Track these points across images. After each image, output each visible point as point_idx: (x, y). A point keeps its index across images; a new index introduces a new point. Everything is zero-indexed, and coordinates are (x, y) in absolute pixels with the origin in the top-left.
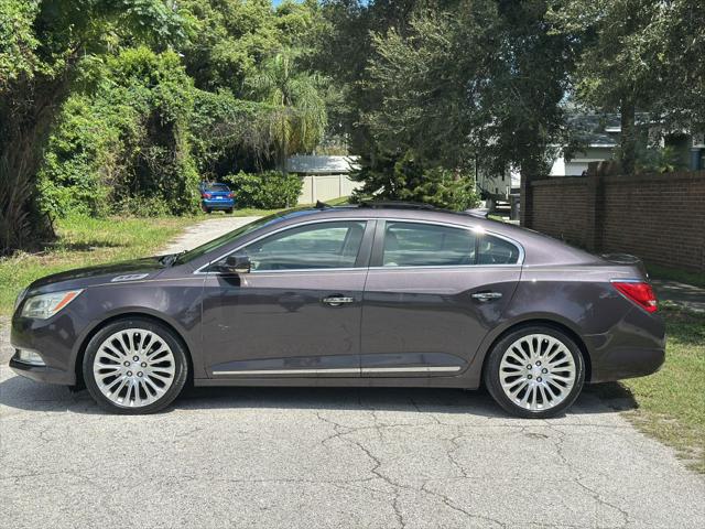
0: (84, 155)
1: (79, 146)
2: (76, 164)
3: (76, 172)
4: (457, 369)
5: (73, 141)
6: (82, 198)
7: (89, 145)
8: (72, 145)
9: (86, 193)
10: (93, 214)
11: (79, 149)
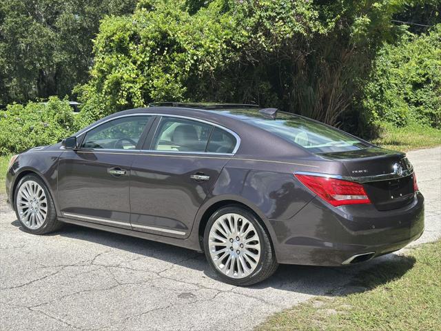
0: (431, 85)
1: (428, 79)
2: (426, 91)
3: (424, 96)
4: (184, 233)
5: (424, 76)
6: (426, 114)
7: (435, 78)
8: (423, 79)
9: (431, 110)
10: (434, 125)
11: (428, 81)
